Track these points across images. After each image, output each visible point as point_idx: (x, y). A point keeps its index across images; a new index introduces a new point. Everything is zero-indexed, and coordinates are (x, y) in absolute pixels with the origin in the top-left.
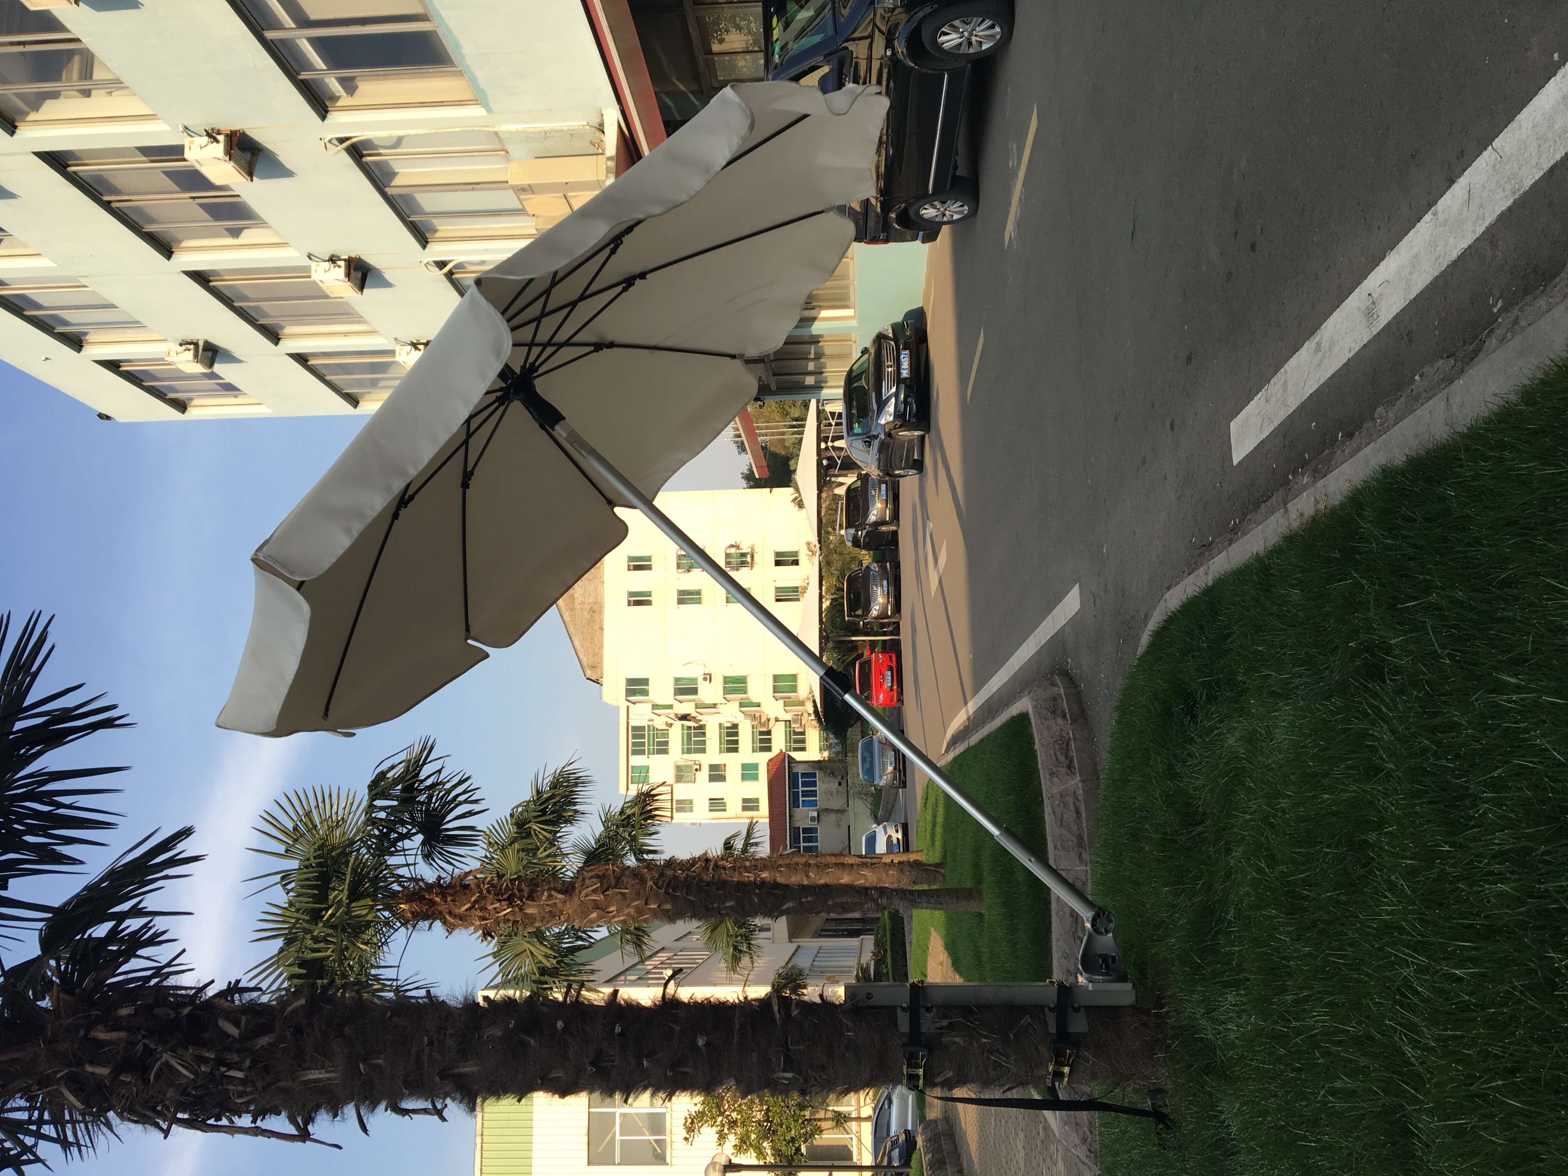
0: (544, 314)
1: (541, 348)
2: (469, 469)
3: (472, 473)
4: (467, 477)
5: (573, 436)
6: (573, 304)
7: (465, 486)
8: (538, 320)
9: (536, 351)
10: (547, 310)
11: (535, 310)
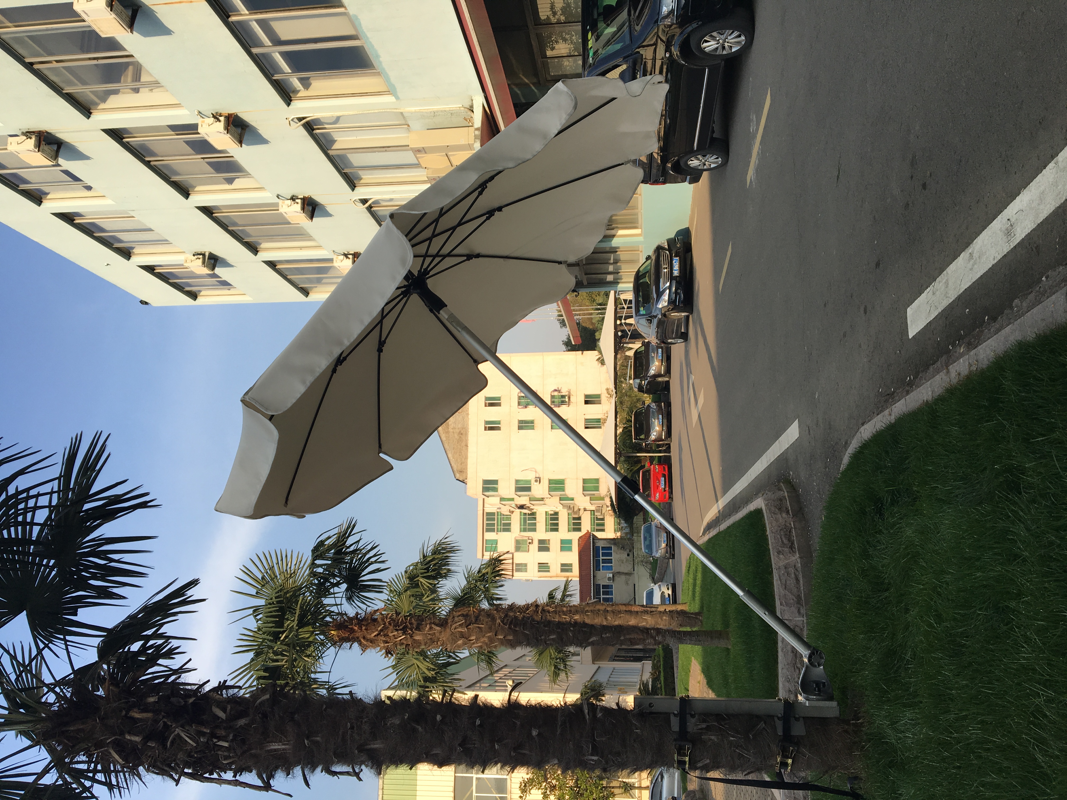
0: (434, 236)
1: (431, 258)
2: (383, 339)
3: (384, 342)
4: (381, 344)
5: (452, 318)
6: (454, 229)
7: (380, 350)
8: (430, 239)
9: (428, 260)
10: (436, 232)
11: (428, 233)
